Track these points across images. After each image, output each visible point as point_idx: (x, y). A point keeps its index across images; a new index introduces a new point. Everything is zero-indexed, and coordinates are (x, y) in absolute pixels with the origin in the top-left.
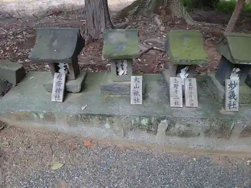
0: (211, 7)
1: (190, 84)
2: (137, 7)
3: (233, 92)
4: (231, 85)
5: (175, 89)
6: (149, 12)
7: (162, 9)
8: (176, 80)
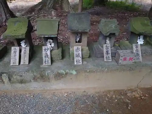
0: (104, 5)
1: (25, 50)
2: (41, 6)
3: (47, 54)
4: (45, 50)
5: (14, 54)
6: (49, 8)
7: (58, 6)
8: (15, 48)
